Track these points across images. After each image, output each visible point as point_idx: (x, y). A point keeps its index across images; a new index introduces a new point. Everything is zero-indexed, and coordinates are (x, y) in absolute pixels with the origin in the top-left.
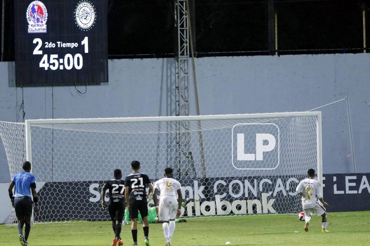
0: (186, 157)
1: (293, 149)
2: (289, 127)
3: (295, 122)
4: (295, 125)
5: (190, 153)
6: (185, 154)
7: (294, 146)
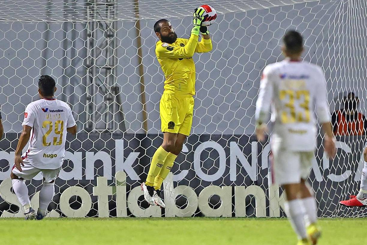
0: (106, 99)
1: (339, 70)
2: (332, 20)
3: (345, 11)
4: (345, 16)
5: (116, 90)
6: (103, 91)
7: (342, 64)
